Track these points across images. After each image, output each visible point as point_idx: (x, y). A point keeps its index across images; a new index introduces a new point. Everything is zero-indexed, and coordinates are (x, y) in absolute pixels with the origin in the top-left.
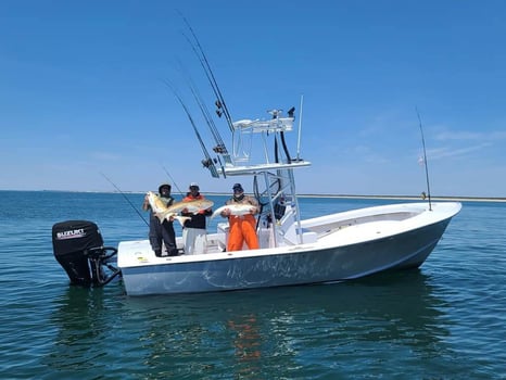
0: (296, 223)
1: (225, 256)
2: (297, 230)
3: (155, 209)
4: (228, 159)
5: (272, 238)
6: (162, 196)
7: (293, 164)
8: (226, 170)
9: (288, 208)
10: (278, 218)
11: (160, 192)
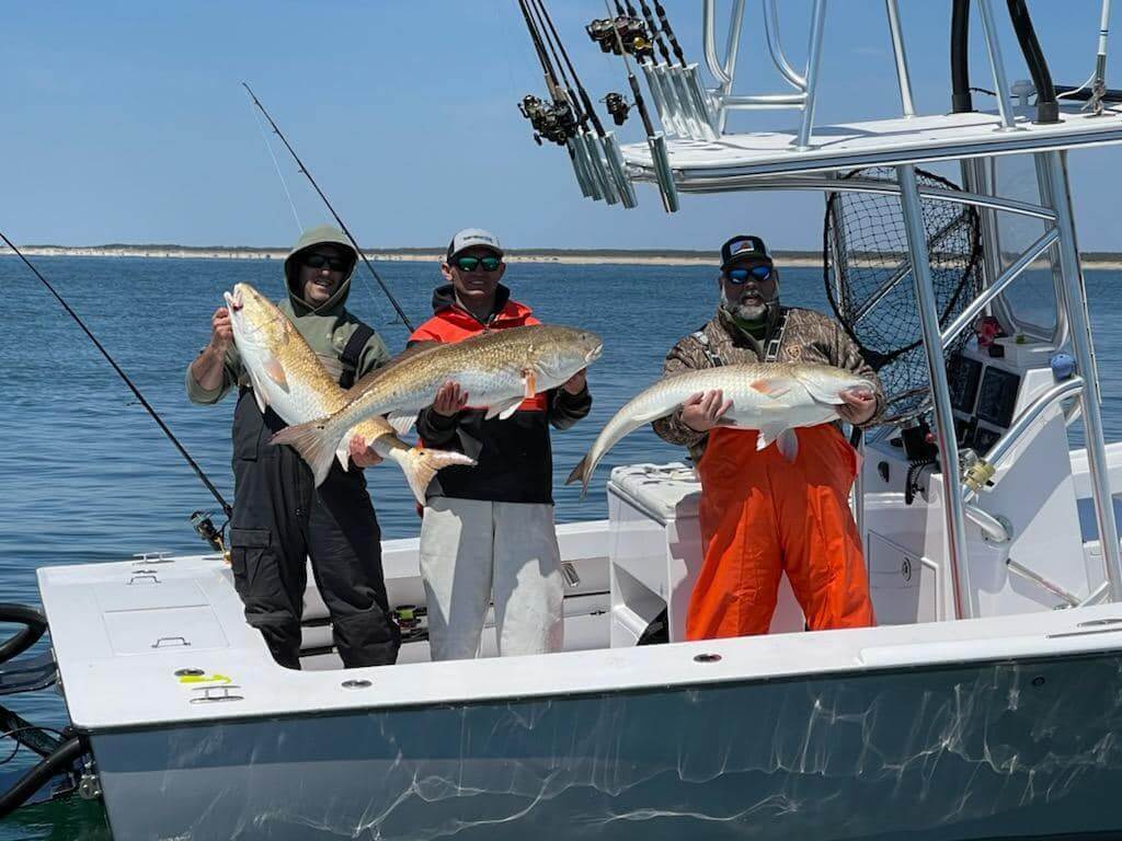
0: (1079, 460)
1: (676, 664)
2: (1085, 507)
3: (268, 390)
4: (688, 94)
5: (936, 561)
6: (301, 309)
7: (1071, 122)
8: (678, 158)
9: (1037, 387)
10: (979, 440)
11: (296, 287)
